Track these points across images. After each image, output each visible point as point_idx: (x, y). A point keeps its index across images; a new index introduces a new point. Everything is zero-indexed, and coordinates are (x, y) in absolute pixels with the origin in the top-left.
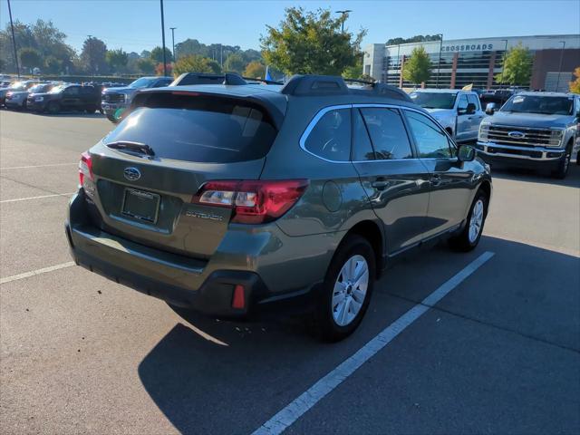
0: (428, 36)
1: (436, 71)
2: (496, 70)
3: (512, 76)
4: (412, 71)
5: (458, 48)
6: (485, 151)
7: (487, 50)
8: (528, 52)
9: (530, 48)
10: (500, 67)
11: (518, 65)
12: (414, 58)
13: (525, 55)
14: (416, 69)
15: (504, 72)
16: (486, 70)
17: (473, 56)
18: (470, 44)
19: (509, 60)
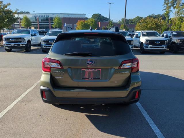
0: (25, 12)
1: (33, 23)
2: (51, 24)
3: (57, 25)
4: (25, 23)
5: (38, 16)
6: (44, 47)
7: (47, 17)
8: (60, 18)
9: (61, 17)
10: (53, 22)
11: (58, 22)
12: (24, 19)
13: (59, 19)
14: (26, 23)
15: (54, 24)
16: (48, 23)
17: (43, 19)
18: (42, 15)
19: (55, 21)
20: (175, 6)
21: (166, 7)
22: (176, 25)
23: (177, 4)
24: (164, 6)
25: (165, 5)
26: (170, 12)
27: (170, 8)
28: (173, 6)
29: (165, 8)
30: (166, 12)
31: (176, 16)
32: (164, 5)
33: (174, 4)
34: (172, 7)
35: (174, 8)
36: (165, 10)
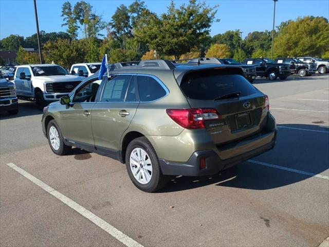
20: (81, 18)
21: (68, 20)
22: (91, 52)
23: (84, 16)
24: (63, 18)
25: (66, 16)
26: (77, 29)
27: (76, 22)
28: (79, 19)
29: (65, 22)
30: (70, 28)
31: (88, 36)
32: (63, 16)
33: (80, 16)
34: (78, 21)
35: (82, 22)
36: (66, 24)
